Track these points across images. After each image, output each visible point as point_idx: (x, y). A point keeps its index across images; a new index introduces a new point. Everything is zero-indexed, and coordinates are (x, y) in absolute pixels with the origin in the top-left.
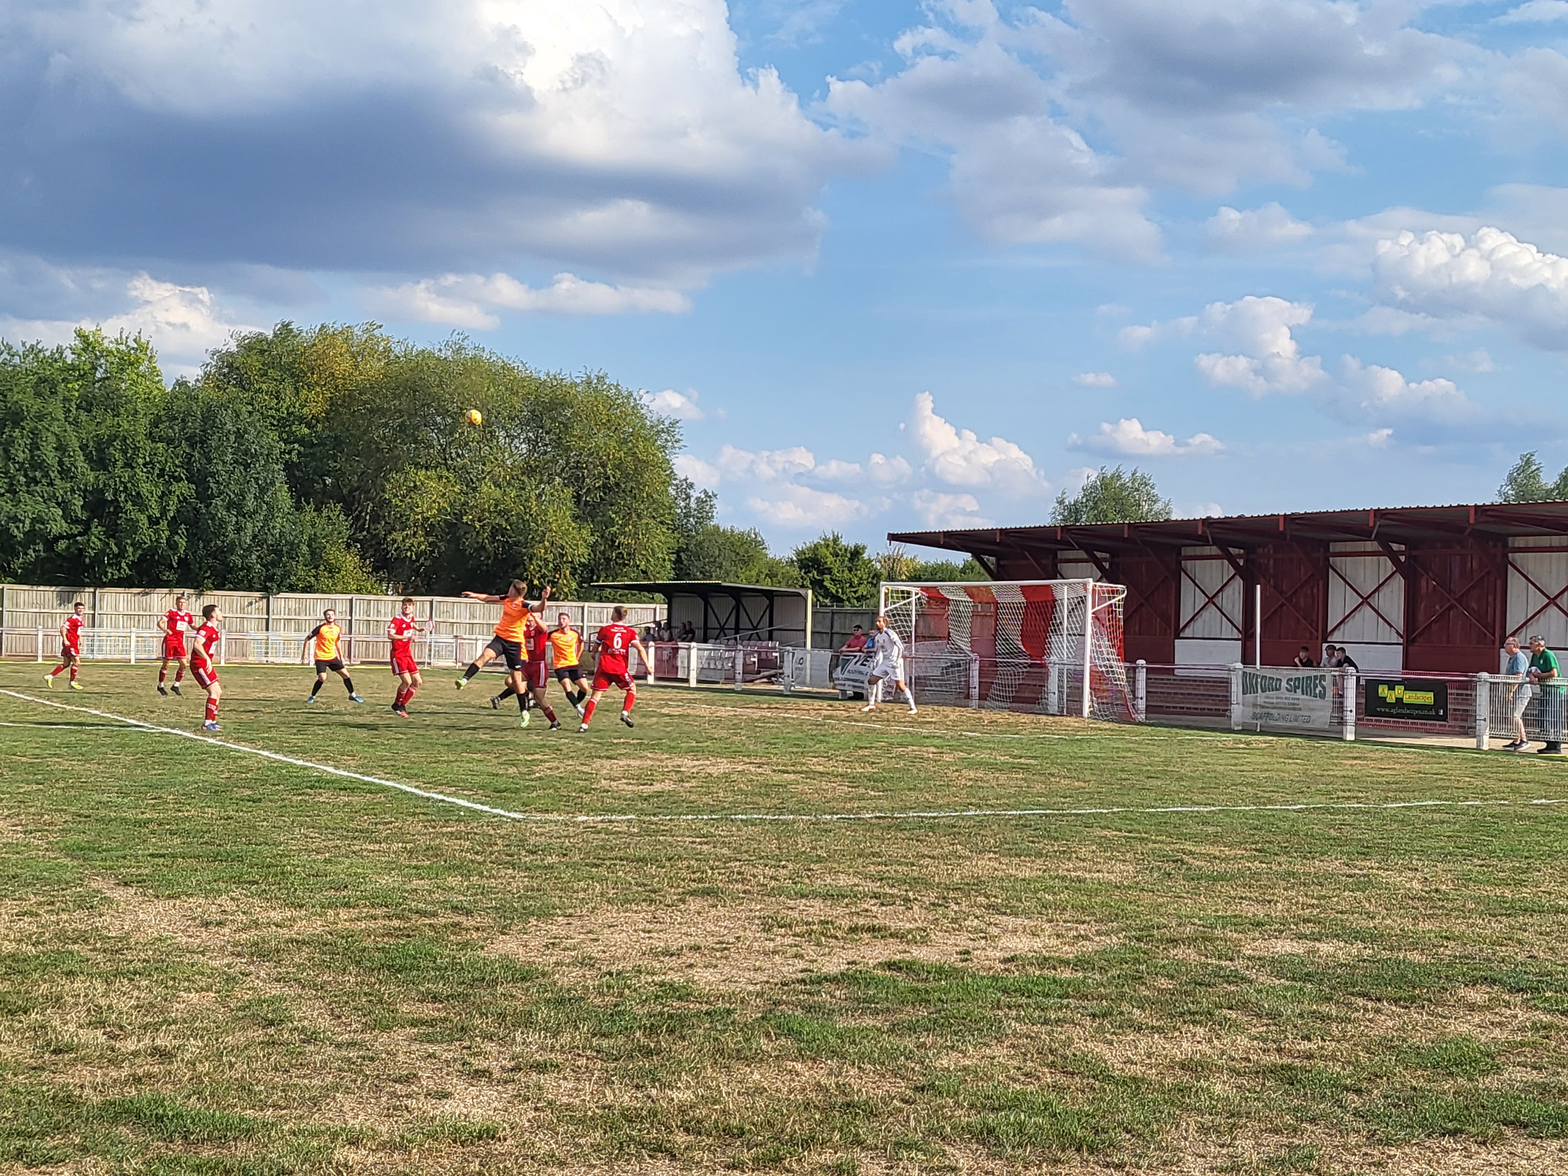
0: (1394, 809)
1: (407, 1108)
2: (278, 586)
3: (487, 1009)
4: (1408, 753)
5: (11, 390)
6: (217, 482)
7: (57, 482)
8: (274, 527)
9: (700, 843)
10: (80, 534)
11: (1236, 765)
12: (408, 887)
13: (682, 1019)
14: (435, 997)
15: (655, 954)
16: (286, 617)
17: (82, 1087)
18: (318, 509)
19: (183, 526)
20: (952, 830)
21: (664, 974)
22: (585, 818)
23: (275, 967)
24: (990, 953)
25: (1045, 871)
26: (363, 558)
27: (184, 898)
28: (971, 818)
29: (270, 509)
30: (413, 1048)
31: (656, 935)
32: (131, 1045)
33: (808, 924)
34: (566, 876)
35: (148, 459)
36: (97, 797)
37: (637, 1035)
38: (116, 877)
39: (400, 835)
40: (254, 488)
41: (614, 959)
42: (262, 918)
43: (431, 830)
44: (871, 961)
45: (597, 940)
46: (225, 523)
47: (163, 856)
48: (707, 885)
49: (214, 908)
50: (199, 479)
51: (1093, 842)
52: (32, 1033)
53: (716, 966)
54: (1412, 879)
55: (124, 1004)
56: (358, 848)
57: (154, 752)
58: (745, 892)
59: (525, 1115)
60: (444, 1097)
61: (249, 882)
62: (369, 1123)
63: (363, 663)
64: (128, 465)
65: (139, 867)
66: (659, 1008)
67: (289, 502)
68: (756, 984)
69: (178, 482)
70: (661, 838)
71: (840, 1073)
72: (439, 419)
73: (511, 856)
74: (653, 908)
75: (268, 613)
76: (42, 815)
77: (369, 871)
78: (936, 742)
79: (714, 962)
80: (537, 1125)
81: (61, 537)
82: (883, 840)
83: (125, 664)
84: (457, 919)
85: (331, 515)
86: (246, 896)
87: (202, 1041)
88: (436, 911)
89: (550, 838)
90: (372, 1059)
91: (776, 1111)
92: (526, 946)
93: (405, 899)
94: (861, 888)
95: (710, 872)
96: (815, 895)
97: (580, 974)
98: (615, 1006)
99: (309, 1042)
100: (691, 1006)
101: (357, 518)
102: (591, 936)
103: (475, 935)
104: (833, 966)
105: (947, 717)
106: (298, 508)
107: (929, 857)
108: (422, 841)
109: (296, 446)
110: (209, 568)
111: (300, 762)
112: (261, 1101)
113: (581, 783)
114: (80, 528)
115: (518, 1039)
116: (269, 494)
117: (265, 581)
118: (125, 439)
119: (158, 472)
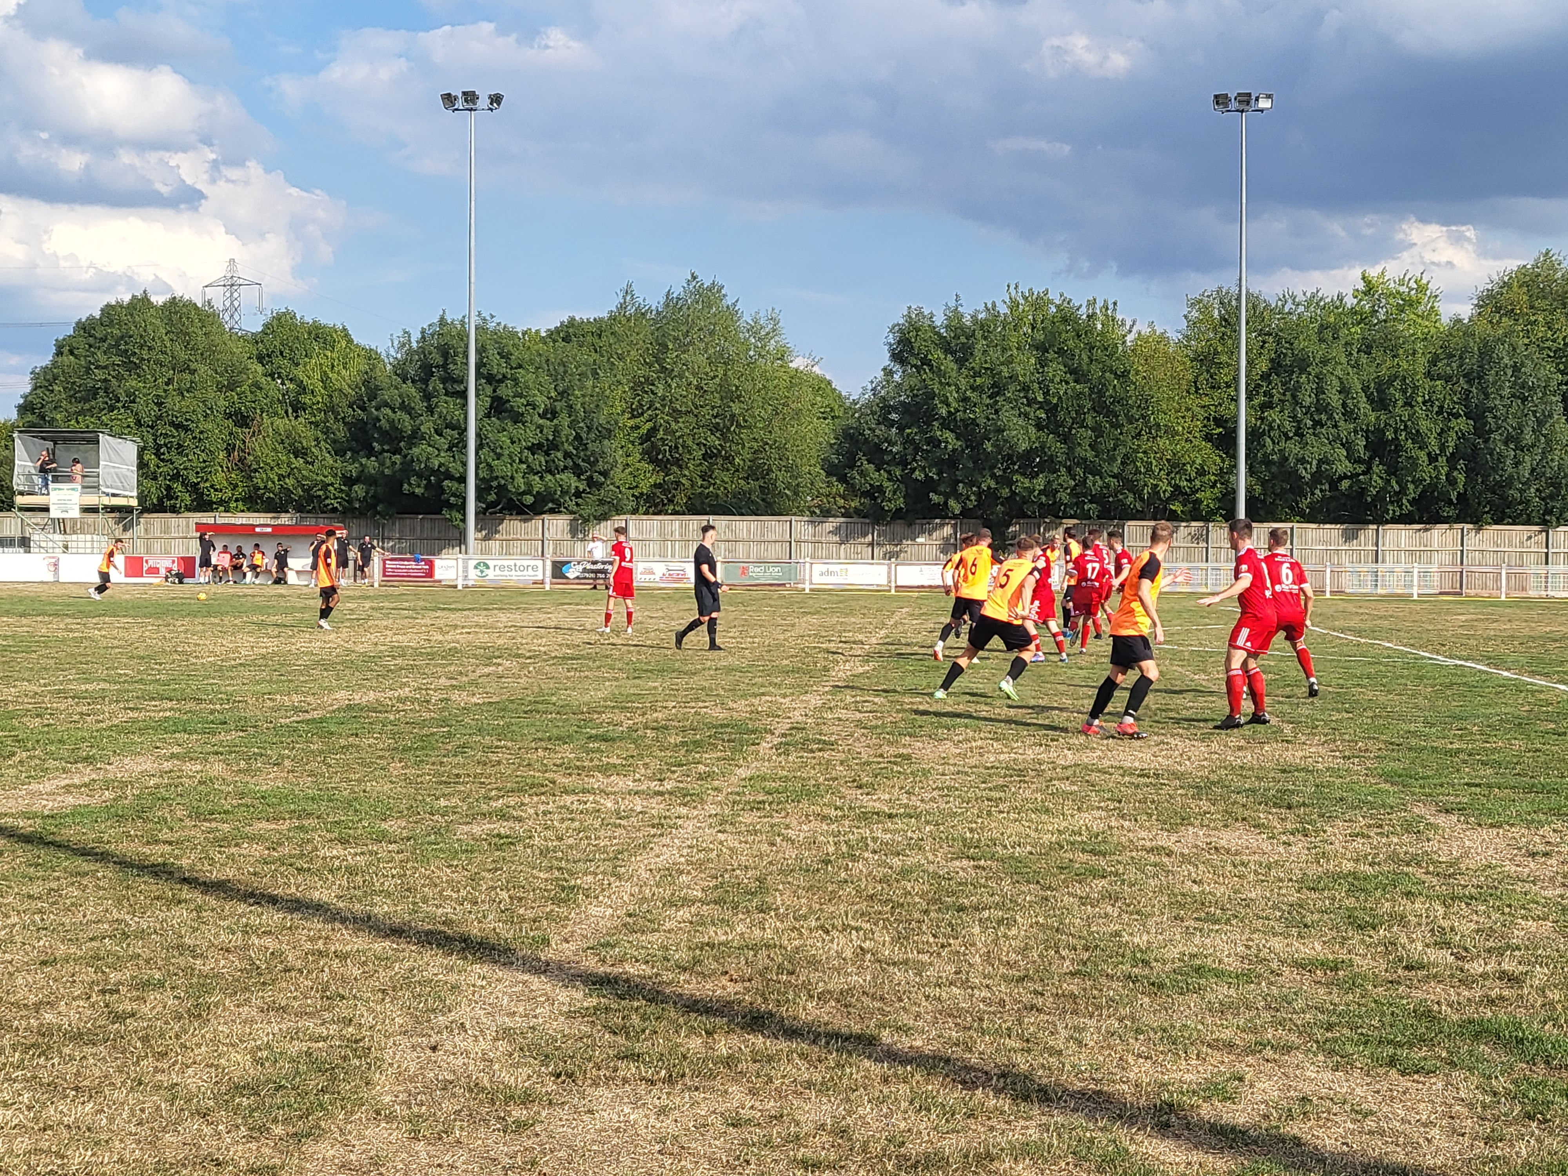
2: (1558, 519)
5: (1297, 338)
6: (1495, 417)
7: (1341, 423)
8: (1552, 460)
17: (1439, 1003)
19: (1462, 462)
27: (1506, 827)
29: (1549, 441)
32: (1478, 967)
35: (1427, 397)
36: (1405, 727)
38: (1437, 804)
40: (1531, 421)
46: (1503, 457)
47: (1477, 785)
49: (1537, 839)
50: (1477, 415)
55: (1466, 927)
57: (1452, 684)
64: (1408, 404)
65: (1457, 796)
69: (1456, 418)
75: (1547, 547)
76: (1357, 742)
81: (1346, 477)
83: (1409, 599)
87: (1548, 969)
110: (1488, 503)
114: (1363, 467)
116: (1548, 424)
117: (1544, 515)
118: (1404, 378)
119: (1436, 409)
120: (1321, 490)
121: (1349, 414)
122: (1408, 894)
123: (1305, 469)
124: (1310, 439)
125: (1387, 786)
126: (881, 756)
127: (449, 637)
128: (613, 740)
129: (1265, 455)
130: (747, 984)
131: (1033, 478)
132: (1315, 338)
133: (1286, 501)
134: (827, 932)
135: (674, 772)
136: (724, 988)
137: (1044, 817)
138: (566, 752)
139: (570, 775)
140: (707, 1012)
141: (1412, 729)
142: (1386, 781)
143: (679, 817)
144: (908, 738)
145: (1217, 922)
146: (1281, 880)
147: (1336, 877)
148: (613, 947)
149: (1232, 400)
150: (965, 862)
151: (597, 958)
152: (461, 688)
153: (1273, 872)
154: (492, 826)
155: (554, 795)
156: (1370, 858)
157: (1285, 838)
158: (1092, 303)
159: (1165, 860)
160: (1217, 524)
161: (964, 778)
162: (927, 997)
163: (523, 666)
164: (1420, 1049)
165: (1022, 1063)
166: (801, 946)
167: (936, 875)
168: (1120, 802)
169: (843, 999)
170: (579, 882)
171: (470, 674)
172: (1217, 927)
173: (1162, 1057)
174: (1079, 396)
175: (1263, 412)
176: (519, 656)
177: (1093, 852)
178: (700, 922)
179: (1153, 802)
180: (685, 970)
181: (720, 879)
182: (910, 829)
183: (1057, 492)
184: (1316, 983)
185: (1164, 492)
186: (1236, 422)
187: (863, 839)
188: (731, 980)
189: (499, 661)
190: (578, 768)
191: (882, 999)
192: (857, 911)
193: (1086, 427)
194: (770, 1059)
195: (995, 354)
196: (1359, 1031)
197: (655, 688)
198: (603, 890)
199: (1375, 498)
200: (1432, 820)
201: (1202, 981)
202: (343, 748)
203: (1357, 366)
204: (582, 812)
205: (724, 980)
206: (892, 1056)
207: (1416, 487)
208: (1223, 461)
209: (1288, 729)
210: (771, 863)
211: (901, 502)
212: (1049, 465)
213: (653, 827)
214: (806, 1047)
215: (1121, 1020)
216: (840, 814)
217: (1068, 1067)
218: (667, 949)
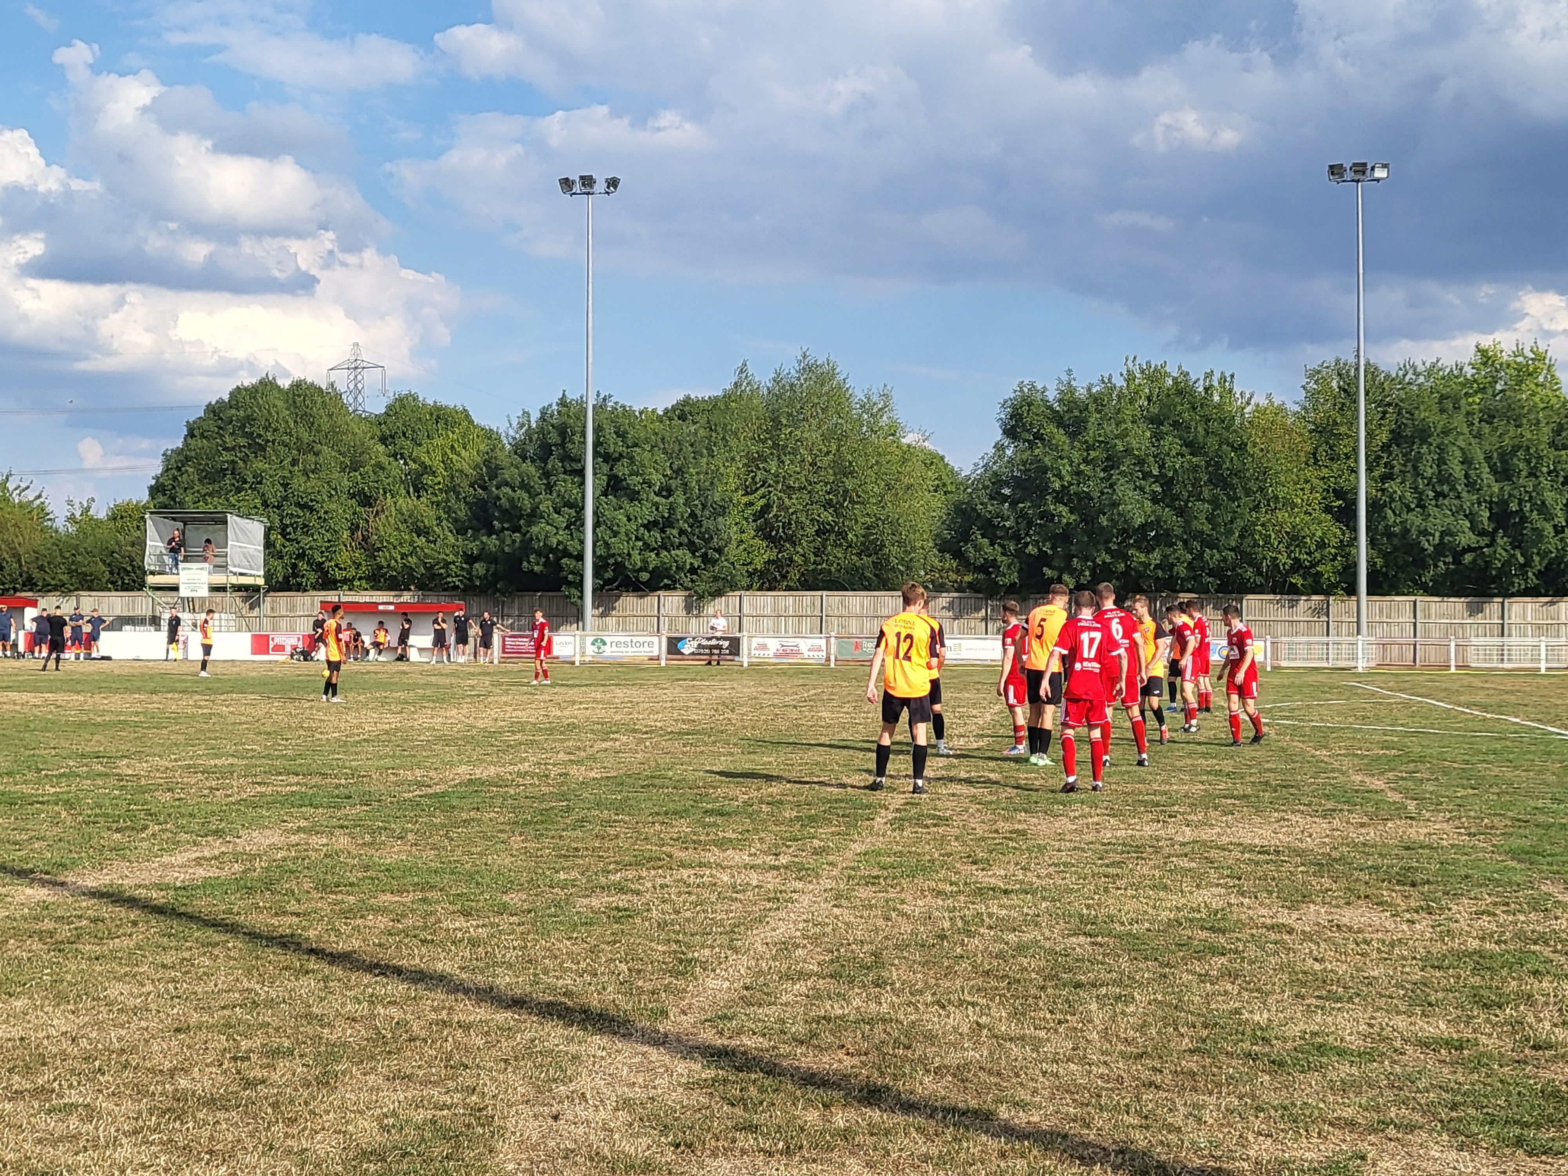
5: (1417, 408)
7: (1464, 494)
10: (1487, 546)
35: (1552, 467)
36: (1532, 803)
64: (1533, 474)
76: (1483, 819)
81: (1469, 549)
83: (1534, 673)
114: (1486, 540)
118: (1528, 448)
120: (1445, 563)
121: (1471, 485)
122: (1535, 973)
123: (1428, 541)
124: (1432, 510)
125: (1514, 864)
126: (996, 831)
127: (566, 713)
128: (729, 814)
129: (1387, 527)
130: (863, 1058)
131: (1148, 552)
132: (1435, 408)
133: (1409, 574)
134: (943, 1007)
135: (789, 847)
136: (840, 1061)
137: (1162, 894)
138: (683, 827)
139: (686, 848)
140: (824, 1085)
141: (1540, 805)
142: (1513, 859)
143: (795, 892)
144: (1023, 814)
145: (1339, 1000)
146: (1404, 958)
147: (1461, 955)
148: (730, 1019)
149: (1353, 471)
150: (1082, 939)
151: (715, 1031)
152: (579, 762)
153: (1397, 951)
154: (611, 899)
155: (671, 869)
156: (1496, 936)
157: (1409, 916)
158: (1209, 375)
159: (1286, 937)
160: (1338, 597)
161: (1080, 853)
162: (1044, 1073)
163: (641, 741)
164: (1548, 1130)
165: (1140, 1140)
166: (918, 1020)
167: (1052, 952)
168: (1239, 879)
169: (960, 1073)
170: (696, 954)
171: (588, 749)
172: (1339, 1005)
173: (1282, 1135)
174: (1195, 468)
175: (1383, 484)
176: (635, 731)
177: (1212, 929)
178: (816, 996)
179: (1273, 879)
180: (802, 1043)
181: (836, 953)
182: (1027, 905)
183: (1173, 565)
184: (1440, 1062)
185: (1284, 565)
186: (1356, 494)
187: (979, 914)
188: (848, 1054)
189: (616, 736)
190: (694, 842)
191: (999, 1074)
192: (973, 986)
193: (1203, 500)
194: (887, 1133)
195: (1110, 428)
196: (1485, 1111)
197: (770, 763)
198: (721, 963)
199: (1499, 571)
200: (1560, 898)
201: (1324, 1060)
202: (465, 821)
204: (698, 886)
205: (841, 1054)
206: (1009, 1131)
207: (1542, 559)
208: (1344, 534)
209: (1412, 806)
210: (886, 938)
211: (1015, 577)
212: (1165, 538)
213: (769, 901)
214: (923, 1121)
215: (1240, 1098)
216: (955, 889)
217: (1186, 1144)
218: (784, 1023)
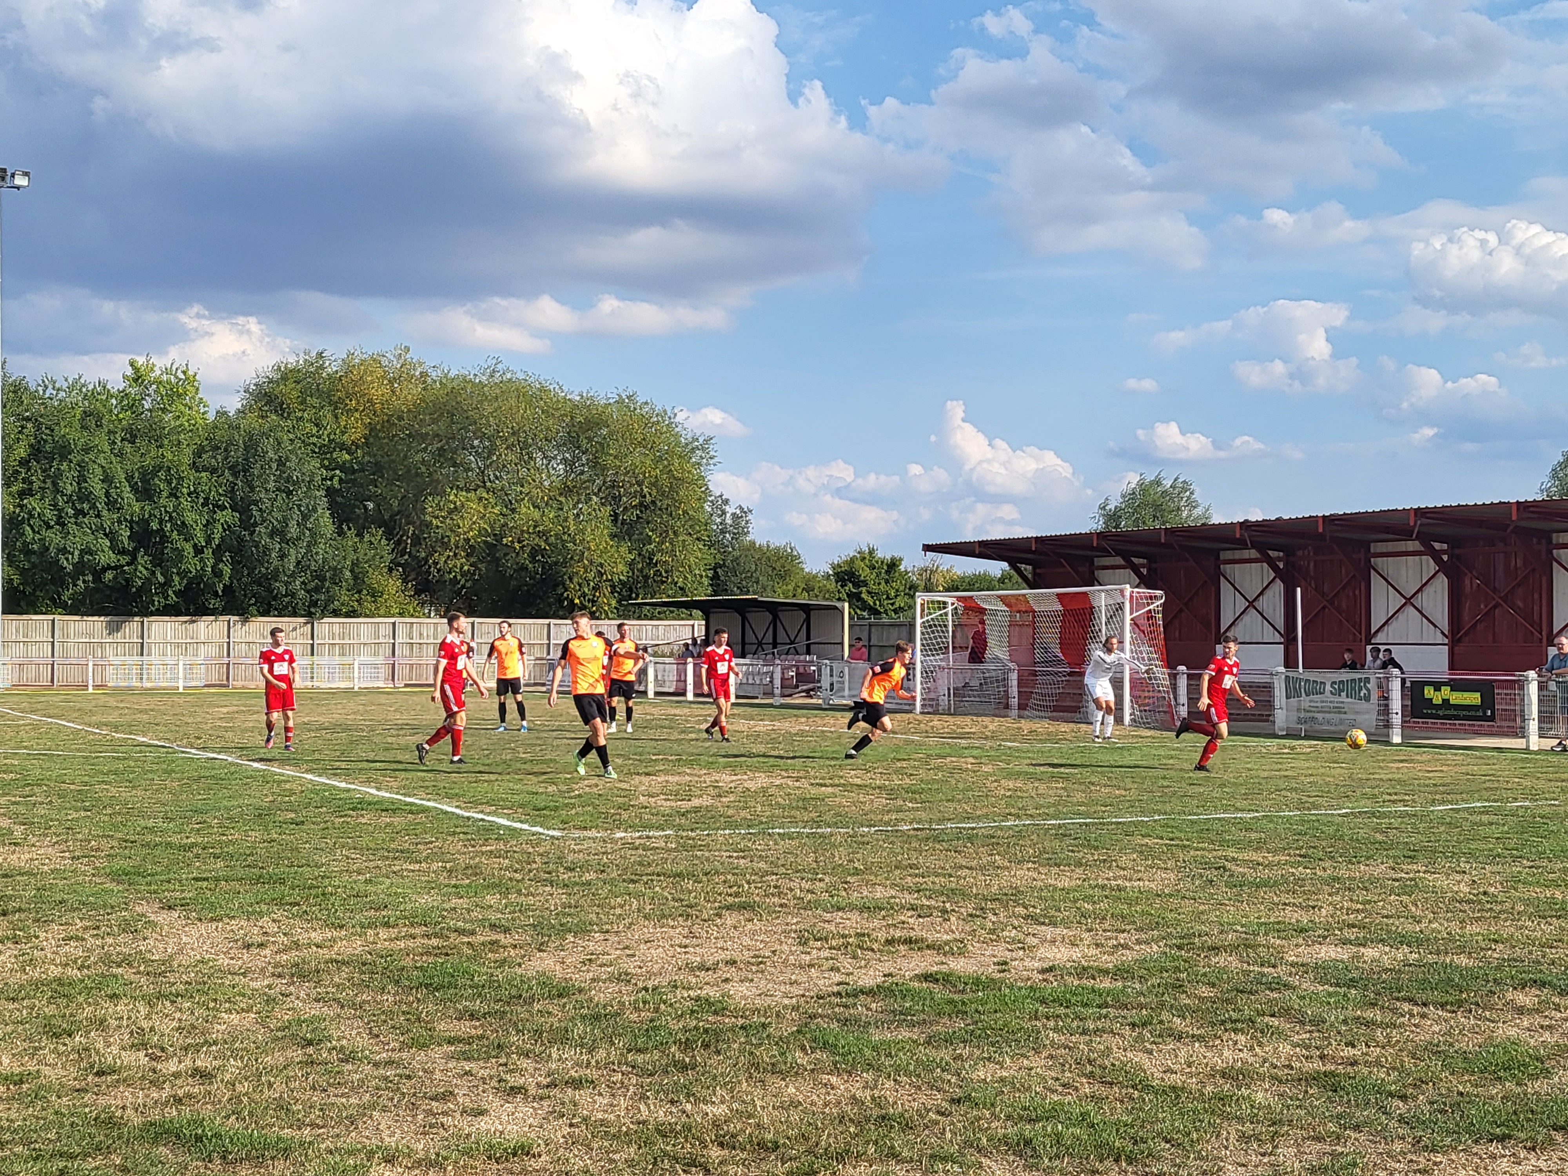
0: (1441, 811)
1: (443, 1125)
2: (322, 611)
3: (524, 1026)
4: (1456, 754)
5: (58, 424)
6: (260, 510)
7: (105, 513)
8: (317, 553)
9: (737, 858)
10: (128, 564)
11: (1280, 770)
12: (446, 906)
13: (717, 1033)
14: (472, 1015)
15: (691, 969)
16: (331, 642)
17: (124, 1108)
18: (360, 535)
19: (227, 554)
20: (992, 841)
21: (700, 988)
22: (623, 835)
23: (315, 987)
24: (1028, 963)
25: (1084, 880)
26: (405, 581)
27: (226, 920)
28: (1010, 828)
29: (313, 535)
30: (450, 1065)
31: (692, 950)
32: (172, 1066)
33: (844, 936)
34: (603, 893)
35: (192, 489)
36: (142, 823)
37: (672, 1050)
38: (161, 901)
39: (440, 855)
40: (296, 515)
41: (650, 974)
42: (303, 938)
43: (471, 849)
44: (907, 974)
45: (634, 956)
46: (269, 549)
47: (206, 879)
48: (744, 899)
49: (256, 930)
50: (242, 508)
51: (1134, 850)
52: (76, 1056)
53: (752, 980)
54: (1459, 882)
55: (167, 1026)
56: (398, 868)
57: (200, 778)
58: (781, 906)
59: (560, 1131)
60: (479, 1114)
61: (291, 904)
62: (404, 1141)
63: (406, 686)
64: (173, 495)
65: (183, 891)
66: (695, 1022)
67: (332, 528)
68: (791, 998)
69: (221, 510)
70: (699, 853)
71: (876, 1086)
72: (476, 442)
73: (549, 873)
74: (689, 923)
75: (312, 638)
76: (89, 841)
77: (409, 891)
78: (975, 752)
79: (750, 977)
80: (572, 1141)
81: (109, 567)
82: (921, 852)
83: (172, 692)
84: (494, 937)
85: (373, 540)
86: (287, 917)
87: (242, 1062)
88: (474, 930)
89: (588, 855)
90: (409, 1077)
91: (810, 1124)
92: (563, 963)
93: (444, 917)
94: (897, 900)
95: (746, 886)
96: (852, 907)
97: (617, 989)
98: (651, 1021)
99: (347, 1061)
100: (727, 1021)
101: (398, 543)
102: (628, 952)
103: (512, 953)
104: (869, 978)
105: (986, 727)
106: (341, 533)
107: (967, 868)
108: (463, 860)
109: (338, 472)
110: (254, 595)
111: (343, 785)
112: (299, 1120)
113: (620, 800)
114: (127, 558)
115: (554, 1056)
116: (311, 520)
117: (309, 607)
118: (169, 469)
119: (202, 500)
120: (84, 582)
121: (112, 504)
122: (114, 997)
123: (67, 559)
124: (71, 528)
125: (112, 886)
129: (25, 544)
132: (77, 425)
133: (47, 591)
141: (149, 825)
142: (112, 880)
147: (40, 985)
156: (79, 961)
164: (94, 1159)
175: (22, 500)
196: (32, 1147)
199: (140, 589)
200: (153, 917)
203: (121, 454)
207: (182, 579)
209: (19, 831)
